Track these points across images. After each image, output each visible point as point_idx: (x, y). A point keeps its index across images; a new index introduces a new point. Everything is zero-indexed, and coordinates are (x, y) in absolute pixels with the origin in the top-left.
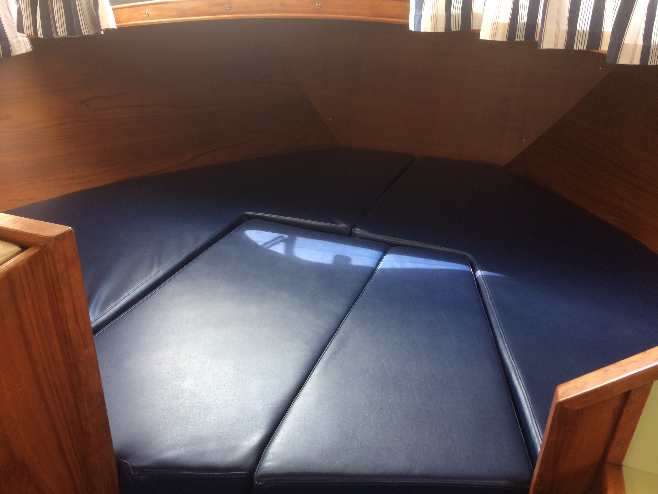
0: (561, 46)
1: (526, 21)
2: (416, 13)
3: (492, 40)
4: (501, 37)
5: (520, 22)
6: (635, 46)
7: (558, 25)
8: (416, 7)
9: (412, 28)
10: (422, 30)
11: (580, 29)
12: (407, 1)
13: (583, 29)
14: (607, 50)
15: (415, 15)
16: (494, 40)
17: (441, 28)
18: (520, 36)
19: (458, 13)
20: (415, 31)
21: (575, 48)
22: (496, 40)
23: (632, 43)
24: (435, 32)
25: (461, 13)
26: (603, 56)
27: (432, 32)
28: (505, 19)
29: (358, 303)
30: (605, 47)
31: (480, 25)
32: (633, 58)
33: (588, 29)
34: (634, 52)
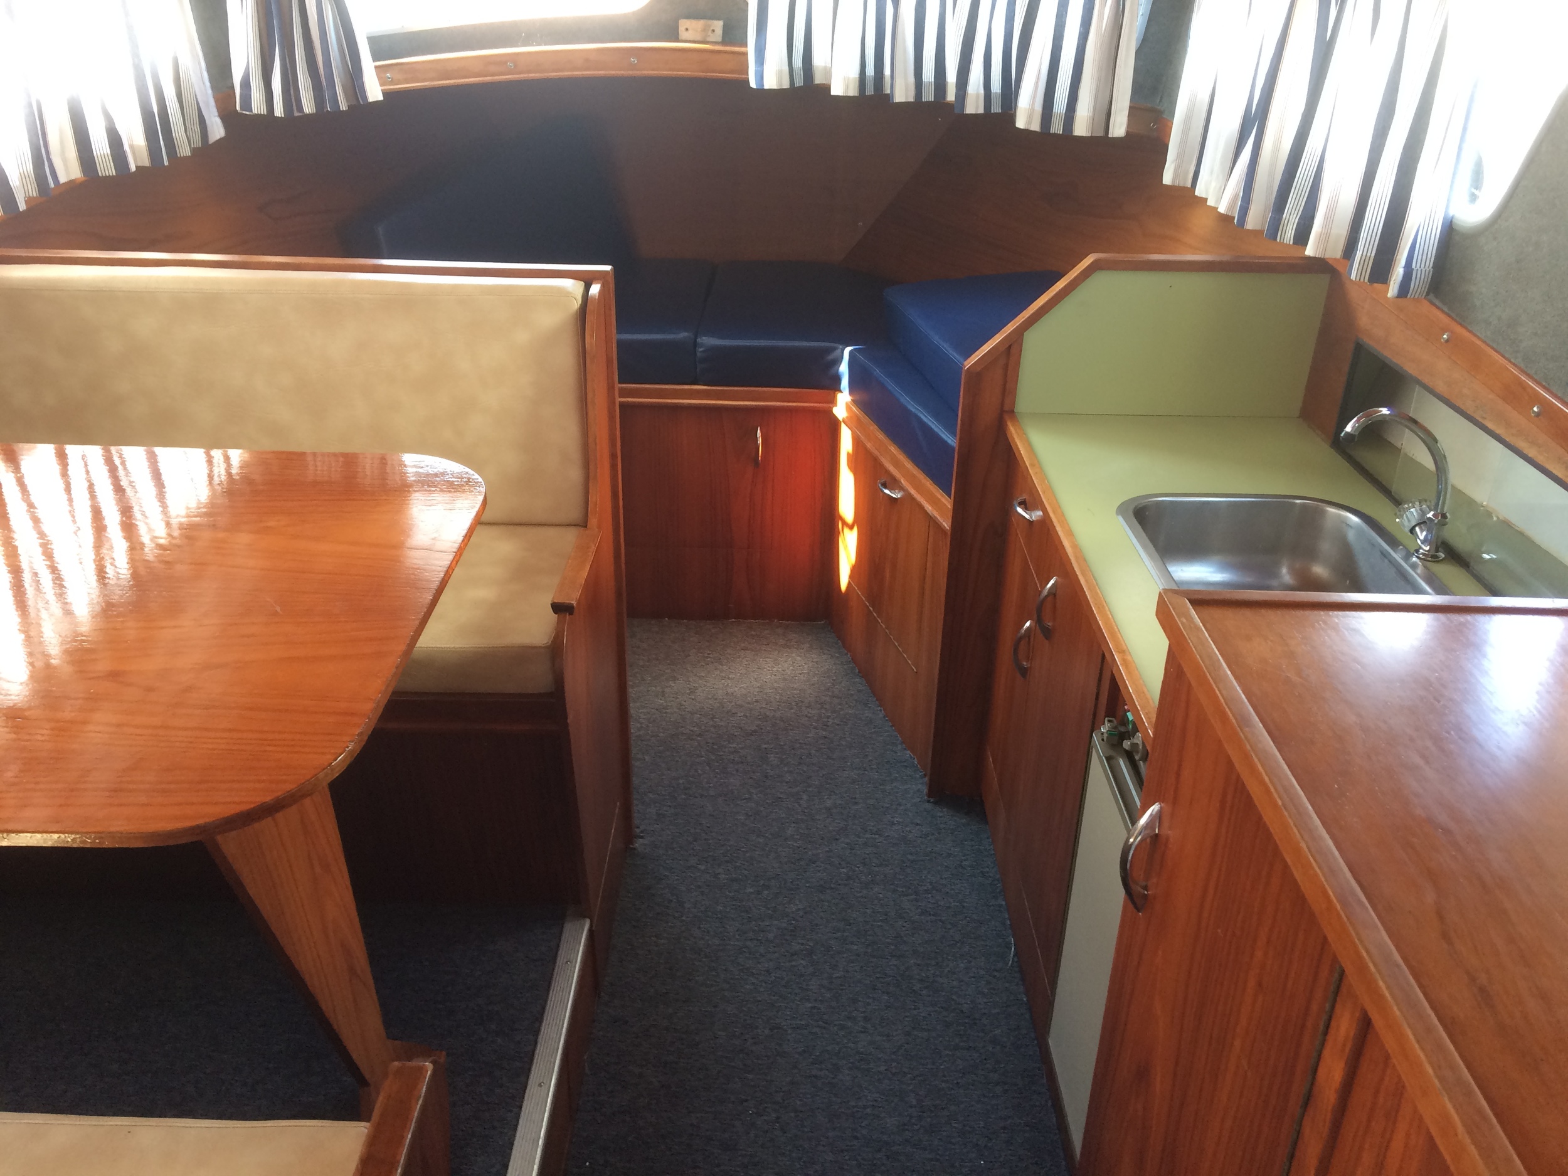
0: (911, 98)
1: (873, 74)
2: (757, 69)
4: (853, 92)
5: (869, 75)
6: (978, 95)
7: (906, 78)
8: (756, 62)
9: (753, 84)
10: (766, 87)
11: (926, 81)
14: (954, 99)
15: (755, 71)
16: (846, 95)
17: (786, 85)
18: (870, 91)
20: (757, 88)
21: (924, 100)
23: (975, 92)
24: (780, 88)
25: (803, 66)
26: (950, 105)
27: (777, 88)
28: (854, 73)
30: (951, 96)
31: (828, 81)
32: (977, 106)
33: (933, 80)
34: (977, 101)
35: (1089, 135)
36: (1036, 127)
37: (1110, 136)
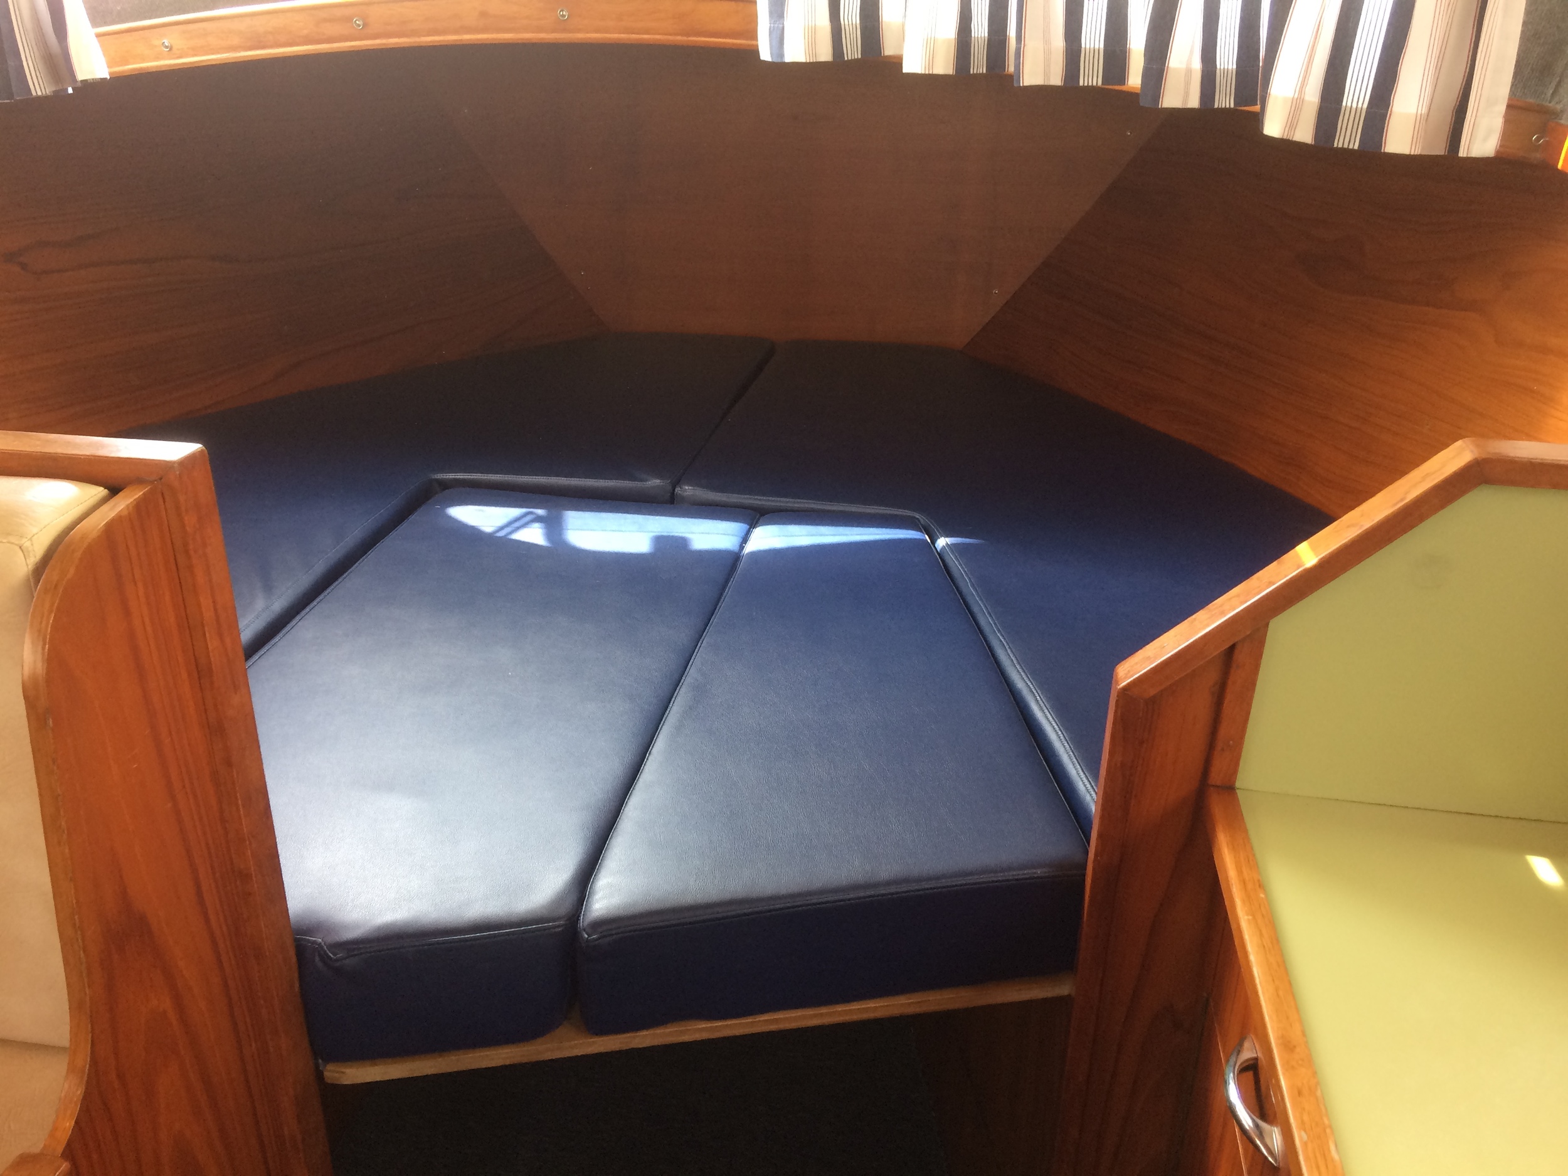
0: (1057, 79)
1: (986, 35)
2: (772, 25)
3: (927, 72)
4: (944, 66)
5: (976, 36)
6: (1189, 72)
7: (1047, 40)
8: (771, 13)
9: (765, 55)
10: (788, 59)
11: (1088, 47)
12: (752, 2)
13: (1092, 46)
14: (1140, 82)
15: (770, 29)
16: (931, 72)
17: (825, 54)
18: (979, 65)
19: (854, 23)
20: (774, 61)
21: (1081, 84)
22: (934, 73)
23: (1184, 66)
24: (815, 61)
25: (860, 23)
26: (1132, 96)
27: (808, 61)
28: (949, 31)
29: (715, 620)
30: (1135, 79)
31: (901, 47)
32: (1187, 94)
33: (1102, 46)
34: (1187, 84)
35: (1417, 151)
36: (1305, 134)
37: (1462, 153)
